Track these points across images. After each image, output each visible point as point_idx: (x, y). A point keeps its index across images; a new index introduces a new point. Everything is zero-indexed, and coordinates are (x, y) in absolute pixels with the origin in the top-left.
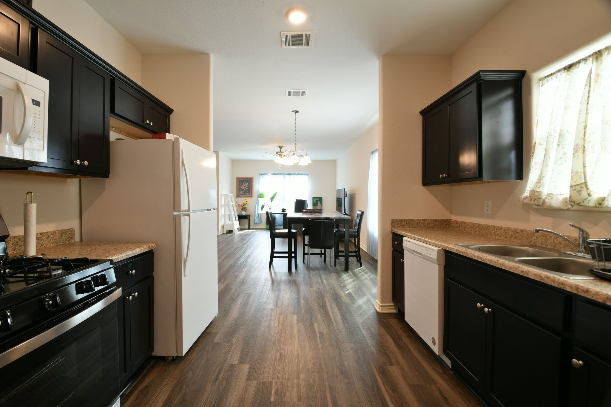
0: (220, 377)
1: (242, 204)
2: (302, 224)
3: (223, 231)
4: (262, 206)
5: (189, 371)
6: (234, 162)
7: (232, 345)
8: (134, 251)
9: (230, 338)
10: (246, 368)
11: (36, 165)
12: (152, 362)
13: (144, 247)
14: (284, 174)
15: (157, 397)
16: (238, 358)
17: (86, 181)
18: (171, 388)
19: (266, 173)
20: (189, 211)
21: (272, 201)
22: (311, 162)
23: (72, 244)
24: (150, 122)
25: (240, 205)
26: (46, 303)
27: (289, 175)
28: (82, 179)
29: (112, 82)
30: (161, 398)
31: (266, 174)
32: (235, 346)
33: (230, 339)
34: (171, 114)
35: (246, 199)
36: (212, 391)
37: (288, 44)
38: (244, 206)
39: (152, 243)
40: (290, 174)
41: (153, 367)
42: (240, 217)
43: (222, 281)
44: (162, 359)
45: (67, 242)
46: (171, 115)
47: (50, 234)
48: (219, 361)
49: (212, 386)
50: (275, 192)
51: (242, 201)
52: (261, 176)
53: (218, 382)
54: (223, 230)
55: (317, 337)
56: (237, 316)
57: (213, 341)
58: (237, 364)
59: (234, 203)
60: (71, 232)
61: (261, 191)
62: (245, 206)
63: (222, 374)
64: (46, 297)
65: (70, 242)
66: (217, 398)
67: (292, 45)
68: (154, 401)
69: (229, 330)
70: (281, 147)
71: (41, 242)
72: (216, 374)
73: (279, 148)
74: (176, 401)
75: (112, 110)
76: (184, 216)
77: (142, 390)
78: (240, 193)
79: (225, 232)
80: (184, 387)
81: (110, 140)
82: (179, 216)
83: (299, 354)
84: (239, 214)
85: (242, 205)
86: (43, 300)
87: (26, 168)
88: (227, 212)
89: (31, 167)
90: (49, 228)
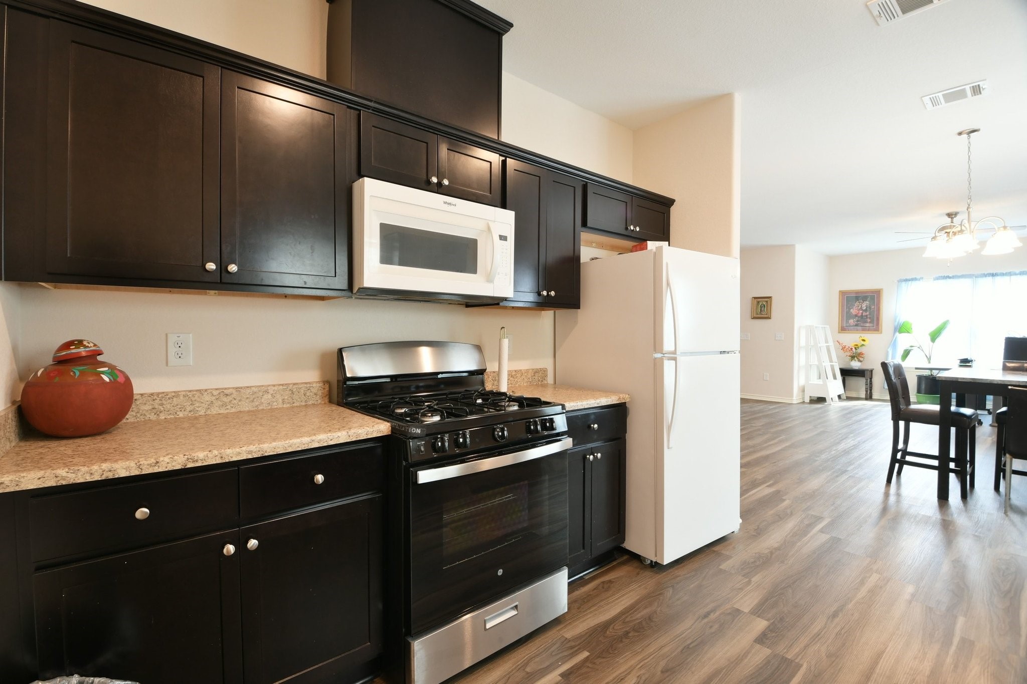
0: (713, 616)
1: (852, 345)
2: (1001, 397)
3: (803, 398)
4: (906, 351)
5: (669, 589)
6: (833, 261)
7: (749, 582)
8: (598, 401)
9: (751, 572)
10: (761, 624)
11: (506, 300)
12: (625, 557)
13: (612, 397)
14: (973, 275)
15: (619, 598)
16: (752, 606)
17: (561, 312)
18: (638, 597)
19: (918, 277)
20: (675, 352)
21: (933, 340)
22: (1020, 244)
23: (544, 386)
24: (635, 227)
25: (847, 347)
26: (496, 433)
27: (990, 278)
28: (556, 311)
29: (585, 188)
30: (623, 602)
31: (919, 280)
32: (754, 587)
33: (749, 573)
34: (672, 207)
35: (862, 335)
36: (693, 627)
37: (893, 15)
38: (855, 349)
39: (624, 395)
40: (993, 275)
41: (624, 563)
42: (846, 373)
43: (768, 484)
44: (636, 558)
45: (540, 383)
46: (672, 209)
47: (524, 372)
48: (719, 595)
49: (695, 622)
50: (945, 320)
51: (851, 339)
52: (903, 284)
53: (706, 620)
54: (804, 395)
55: (951, 643)
56: (776, 545)
57: (720, 565)
58: (747, 612)
59: (831, 343)
60: (544, 371)
61: (903, 318)
62: (859, 351)
63: (717, 613)
64: (498, 428)
65: (542, 383)
66: (697, 639)
67: (904, 12)
68: (614, 601)
69: (752, 560)
70: (951, 215)
71: (516, 380)
72: (707, 610)
73: (947, 217)
74: (639, 615)
75: (584, 224)
76: (668, 360)
77: (603, 582)
78: (847, 322)
79: (807, 400)
80: (656, 604)
81: (581, 262)
82: (662, 359)
83: (883, 652)
84: (843, 367)
85: (852, 349)
86: (494, 430)
87: (498, 304)
88: (814, 361)
89: (502, 302)
90: (524, 365)
